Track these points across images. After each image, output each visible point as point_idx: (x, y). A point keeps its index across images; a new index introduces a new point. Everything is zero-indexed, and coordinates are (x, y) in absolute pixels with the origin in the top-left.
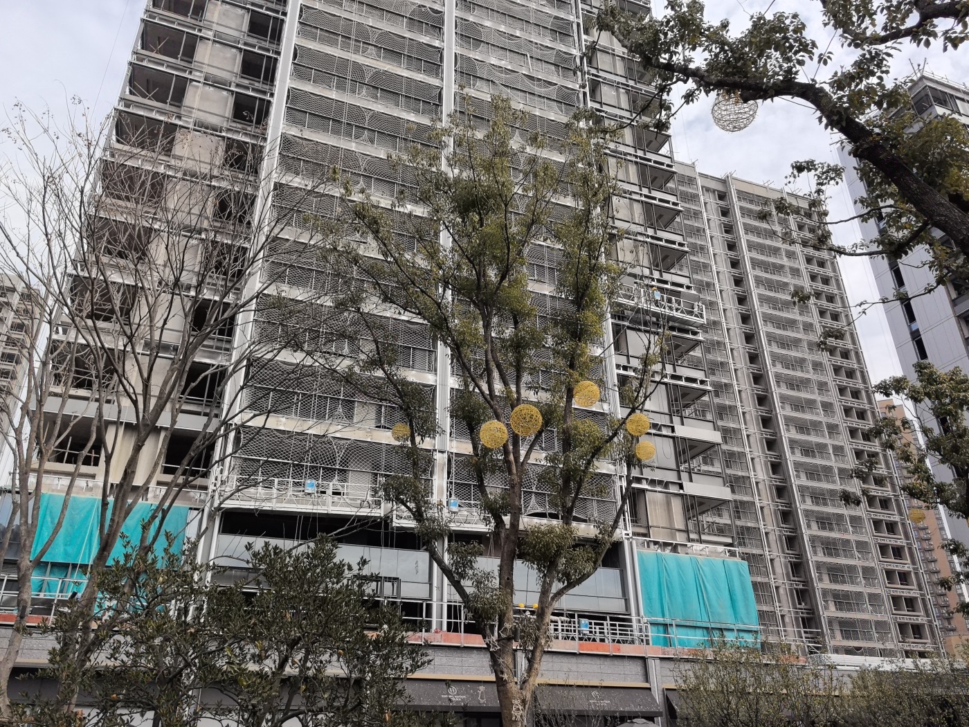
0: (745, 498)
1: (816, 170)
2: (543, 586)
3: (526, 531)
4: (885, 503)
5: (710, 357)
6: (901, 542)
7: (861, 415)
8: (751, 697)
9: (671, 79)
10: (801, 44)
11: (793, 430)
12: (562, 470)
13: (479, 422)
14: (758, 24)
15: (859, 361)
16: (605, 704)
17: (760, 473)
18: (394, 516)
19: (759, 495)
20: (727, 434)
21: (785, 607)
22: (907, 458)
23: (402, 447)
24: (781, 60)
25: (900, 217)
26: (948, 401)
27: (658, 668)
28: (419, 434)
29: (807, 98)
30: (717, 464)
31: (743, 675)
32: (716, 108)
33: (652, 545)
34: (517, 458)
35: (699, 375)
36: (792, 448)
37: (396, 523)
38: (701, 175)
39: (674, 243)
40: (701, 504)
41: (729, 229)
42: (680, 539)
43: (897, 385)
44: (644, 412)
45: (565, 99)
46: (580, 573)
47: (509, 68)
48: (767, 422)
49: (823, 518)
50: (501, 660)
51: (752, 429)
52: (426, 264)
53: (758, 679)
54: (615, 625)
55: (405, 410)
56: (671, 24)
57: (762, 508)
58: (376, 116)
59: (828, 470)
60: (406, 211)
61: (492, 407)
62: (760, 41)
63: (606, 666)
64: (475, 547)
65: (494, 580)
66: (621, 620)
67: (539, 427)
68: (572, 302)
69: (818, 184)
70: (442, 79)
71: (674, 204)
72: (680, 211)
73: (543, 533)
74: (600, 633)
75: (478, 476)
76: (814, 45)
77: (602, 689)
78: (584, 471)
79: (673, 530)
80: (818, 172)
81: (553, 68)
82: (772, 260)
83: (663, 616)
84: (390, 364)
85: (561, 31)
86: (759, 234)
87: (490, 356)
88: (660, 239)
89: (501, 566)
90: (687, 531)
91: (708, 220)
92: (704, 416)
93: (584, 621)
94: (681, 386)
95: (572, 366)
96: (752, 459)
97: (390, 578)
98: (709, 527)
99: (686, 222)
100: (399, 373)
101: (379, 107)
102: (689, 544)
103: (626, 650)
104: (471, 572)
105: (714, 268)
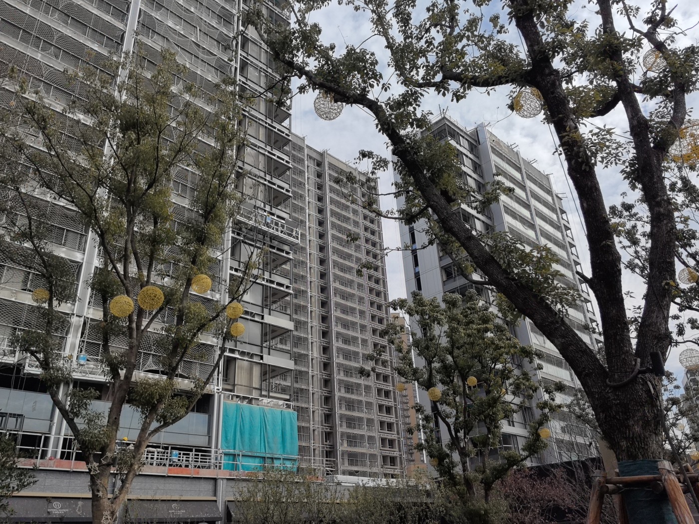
0: (303, 369)
1: (373, 158)
2: (144, 425)
3: (137, 383)
4: (386, 378)
5: (295, 271)
6: (391, 404)
7: (381, 321)
8: (284, 505)
9: (292, 73)
10: (373, 73)
11: (340, 327)
12: (174, 338)
13: (113, 296)
14: (351, 52)
15: (384, 287)
16: (181, 513)
17: (315, 353)
18: (27, 365)
19: (312, 367)
20: (299, 324)
21: (317, 444)
22: (400, 350)
23: (39, 308)
24: (360, 81)
25: (415, 199)
26: (427, 317)
27: (224, 486)
28: (57, 299)
29: (372, 110)
30: (289, 345)
31: (280, 490)
32: (317, 101)
33: (235, 398)
34: (138, 326)
35: (286, 282)
36: (337, 338)
37: (28, 369)
38: (307, 146)
39: (283, 188)
40: (273, 371)
41: (320, 187)
42: (255, 394)
43: (401, 304)
44: (242, 303)
45: (221, 68)
46: (174, 416)
47: (182, 33)
48: (324, 319)
49: (348, 385)
50: (98, 482)
51: (315, 323)
52: (87, 163)
53: (290, 493)
54: (198, 455)
55: (48, 278)
56: (296, 35)
57: (313, 376)
58: (63, 37)
59: (356, 354)
60: (75, 118)
61: (124, 285)
62: (349, 64)
63: (186, 485)
64: (91, 392)
65: (103, 419)
66: (203, 451)
67: (160, 305)
68: (201, 215)
69: (374, 168)
70: (126, 25)
71: (287, 162)
72: (290, 168)
73: (150, 385)
74: (186, 461)
75: (104, 337)
76: (381, 77)
77: (181, 503)
78: (190, 341)
79: (251, 388)
80: (374, 160)
81: (216, 43)
82: (344, 213)
83: (234, 449)
84: (40, 239)
85: (225, 18)
86: (338, 195)
87: (129, 246)
88: (274, 184)
89: (111, 409)
90: (261, 390)
91: (308, 178)
92: (286, 310)
93: (175, 452)
94: (273, 288)
95: (194, 262)
96: (312, 343)
97: (15, 415)
98: (275, 387)
99: (293, 176)
100: (47, 247)
101: (68, 32)
102: (261, 398)
103: (204, 473)
104: (84, 412)
105: (307, 211)
